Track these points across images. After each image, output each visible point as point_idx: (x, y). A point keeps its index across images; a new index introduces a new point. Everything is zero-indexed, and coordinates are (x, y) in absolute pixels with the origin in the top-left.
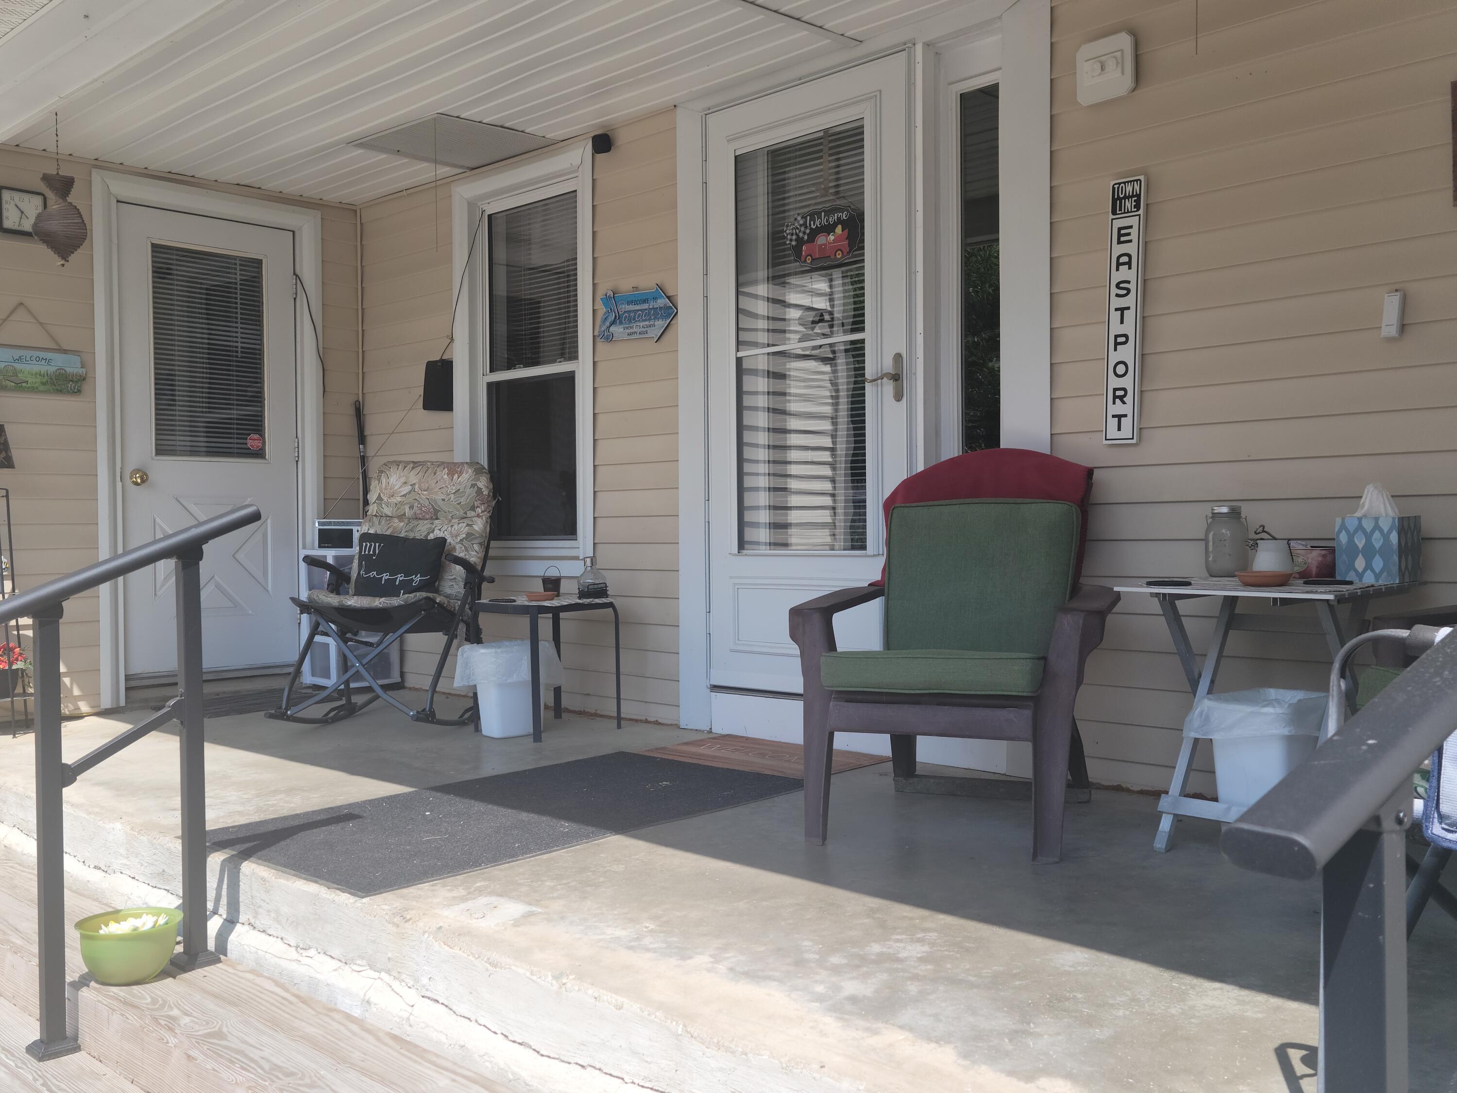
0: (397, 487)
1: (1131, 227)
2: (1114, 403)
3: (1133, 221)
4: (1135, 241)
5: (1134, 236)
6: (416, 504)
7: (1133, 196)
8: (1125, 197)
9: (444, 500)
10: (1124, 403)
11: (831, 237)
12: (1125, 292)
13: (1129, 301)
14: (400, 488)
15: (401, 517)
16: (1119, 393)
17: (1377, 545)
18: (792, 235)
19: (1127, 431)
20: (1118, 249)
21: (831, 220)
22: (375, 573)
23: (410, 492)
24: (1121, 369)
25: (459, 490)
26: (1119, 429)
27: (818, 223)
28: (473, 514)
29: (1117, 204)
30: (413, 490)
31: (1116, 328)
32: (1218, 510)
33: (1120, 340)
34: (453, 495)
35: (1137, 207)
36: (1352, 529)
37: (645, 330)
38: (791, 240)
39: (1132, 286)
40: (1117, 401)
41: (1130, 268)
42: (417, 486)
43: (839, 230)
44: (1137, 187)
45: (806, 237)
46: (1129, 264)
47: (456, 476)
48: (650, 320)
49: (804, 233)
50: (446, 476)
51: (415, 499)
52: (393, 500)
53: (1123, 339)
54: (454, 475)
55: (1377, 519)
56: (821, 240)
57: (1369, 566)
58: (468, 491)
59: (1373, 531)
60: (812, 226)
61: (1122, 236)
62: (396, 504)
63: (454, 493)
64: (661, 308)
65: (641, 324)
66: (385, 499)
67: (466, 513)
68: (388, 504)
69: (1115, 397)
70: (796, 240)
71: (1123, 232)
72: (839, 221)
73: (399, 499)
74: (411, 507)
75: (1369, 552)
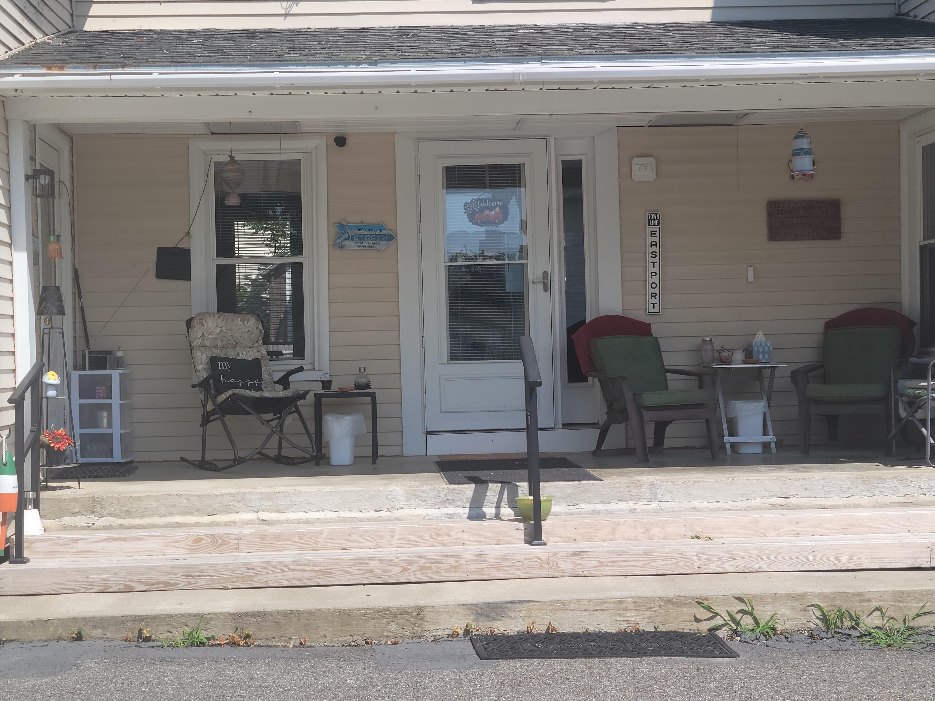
0: (213, 329)
1: (656, 231)
2: (651, 298)
3: (657, 229)
4: (658, 237)
5: (657, 235)
6: (225, 339)
7: (656, 220)
8: (653, 219)
9: (241, 336)
10: (656, 298)
11: (493, 212)
12: (655, 256)
13: (656, 259)
14: (215, 329)
15: (216, 346)
16: (653, 295)
17: (766, 351)
18: (470, 208)
19: (657, 309)
20: (651, 239)
21: (492, 204)
22: (233, 380)
23: (220, 332)
24: (654, 285)
25: (249, 330)
26: (654, 309)
27: (485, 204)
28: (257, 345)
29: (650, 221)
30: (222, 331)
31: (651, 269)
32: (705, 339)
33: (653, 274)
34: (246, 334)
35: (659, 224)
36: (758, 345)
37: (373, 245)
38: (469, 211)
39: (658, 254)
40: (653, 297)
41: (656, 247)
42: (224, 328)
43: (497, 209)
44: (658, 217)
45: (477, 210)
46: (656, 245)
47: (246, 322)
48: (376, 240)
49: (477, 208)
50: (240, 322)
51: (224, 336)
52: (211, 336)
53: (655, 274)
54: (244, 321)
55: (761, 342)
56: (487, 213)
57: (764, 358)
58: (255, 331)
59: (765, 346)
60: (481, 205)
61: (653, 234)
62: (213, 339)
63: (247, 332)
64: (385, 235)
65: (370, 242)
66: (207, 336)
67: (253, 344)
68: (208, 339)
69: (652, 296)
70: (472, 211)
71: (653, 233)
72: (497, 205)
73: (215, 336)
74: (222, 341)
75: (764, 353)
